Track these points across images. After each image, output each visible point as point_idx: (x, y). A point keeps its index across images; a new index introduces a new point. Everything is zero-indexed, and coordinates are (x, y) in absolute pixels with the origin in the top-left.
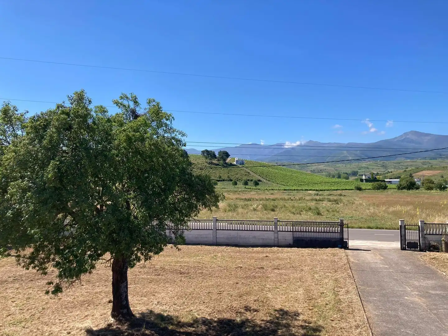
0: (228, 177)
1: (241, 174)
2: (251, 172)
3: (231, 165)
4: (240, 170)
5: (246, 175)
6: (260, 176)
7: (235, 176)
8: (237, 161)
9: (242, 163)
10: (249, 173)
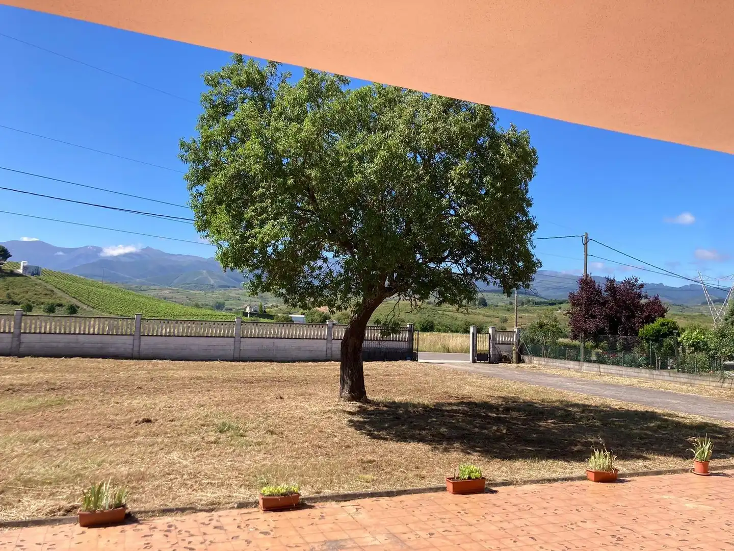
0: (9, 296)
1: (36, 293)
2: (56, 291)
3: (12, 274)
4: (34, 285)
5: (46, 295)
6: (74, 298)
7: (23, 295)
8: (25, 268)
9: (36, 272)
10: (52, 291)
